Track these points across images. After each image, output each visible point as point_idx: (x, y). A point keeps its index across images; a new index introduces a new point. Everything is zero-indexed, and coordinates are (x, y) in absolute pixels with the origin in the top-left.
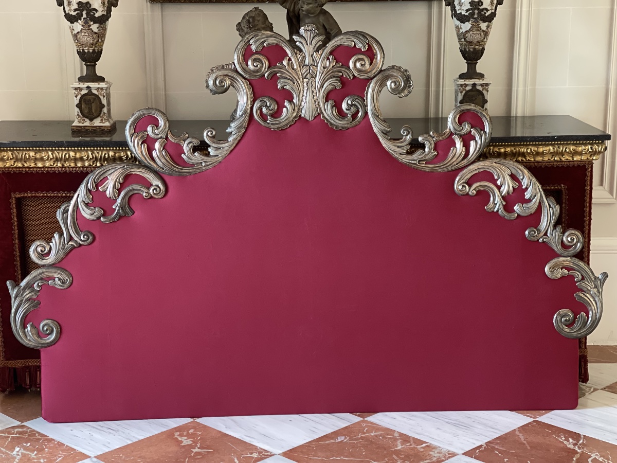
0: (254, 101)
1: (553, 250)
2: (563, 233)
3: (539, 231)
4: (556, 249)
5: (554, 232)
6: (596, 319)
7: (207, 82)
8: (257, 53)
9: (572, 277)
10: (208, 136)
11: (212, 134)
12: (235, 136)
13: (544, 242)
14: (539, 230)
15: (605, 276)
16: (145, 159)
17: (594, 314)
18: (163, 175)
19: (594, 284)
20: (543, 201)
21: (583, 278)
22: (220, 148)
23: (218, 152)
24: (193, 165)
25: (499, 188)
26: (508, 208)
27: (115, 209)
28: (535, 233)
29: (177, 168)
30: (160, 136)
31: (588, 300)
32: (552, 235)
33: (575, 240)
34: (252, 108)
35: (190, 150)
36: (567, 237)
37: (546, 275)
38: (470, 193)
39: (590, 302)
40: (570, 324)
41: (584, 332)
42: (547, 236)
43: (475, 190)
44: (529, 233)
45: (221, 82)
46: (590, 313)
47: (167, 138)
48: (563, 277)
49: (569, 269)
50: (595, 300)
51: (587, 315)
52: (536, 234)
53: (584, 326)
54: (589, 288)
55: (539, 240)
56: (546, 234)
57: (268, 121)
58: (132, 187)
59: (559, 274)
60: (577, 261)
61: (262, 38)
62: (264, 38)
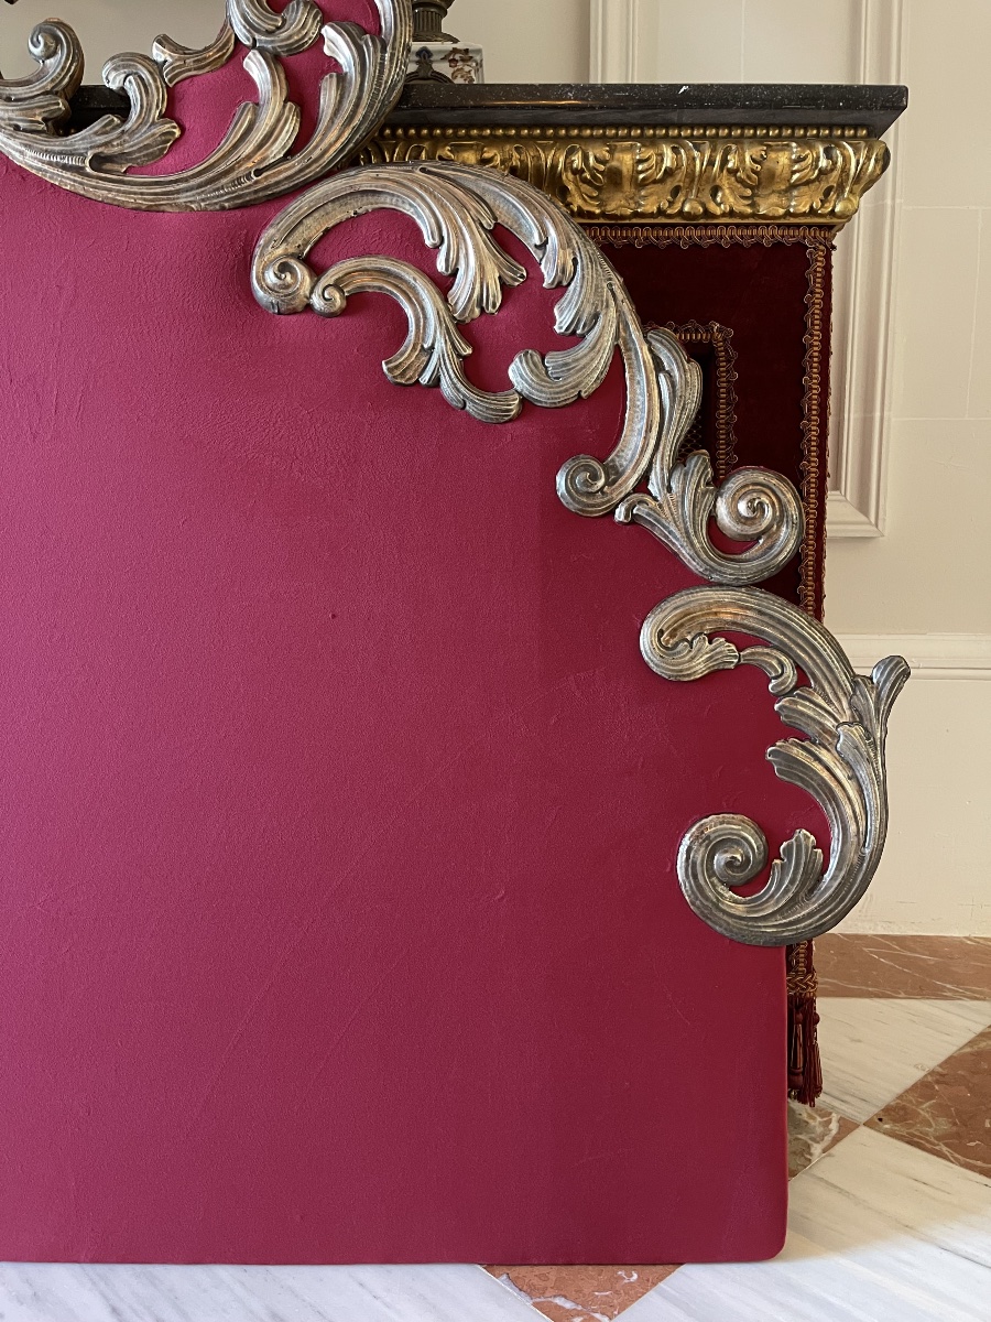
1: (674, 556)
2: (718, 482)
3: (614, 474)
4: (685, 553)
5: (677, 475)
6: (862, 859)
9: (752, 676)
13: (634, 521)
14: (614, 467)
15: (898, 670)
17: (853, 839)
19: (851, 705)
20: (628, 341)
21: (803, 680)
25: (443, 284)
26: (481, 371)
28: (595, 477)
31: (825, 775)
32: (669, 489)
33: (769, 513)
36: (735, 500)
37: (646, 664)
38: (317, 302)
39: (833, 784)
40: (750, 882)
41: (810, 915)
42: (650, 494)
43: (341, 290)
44: (571, 479)
46: (836, 832)
48: (715, 676)
49: (741, 639)
50: (853, 777)
51: (824, 843)
52: (601, 483)
53: (811, 891)
54: (830, 723)
55: (613, 513)
56: (642, 485)
59: (698, 660)
60: (776, 606)
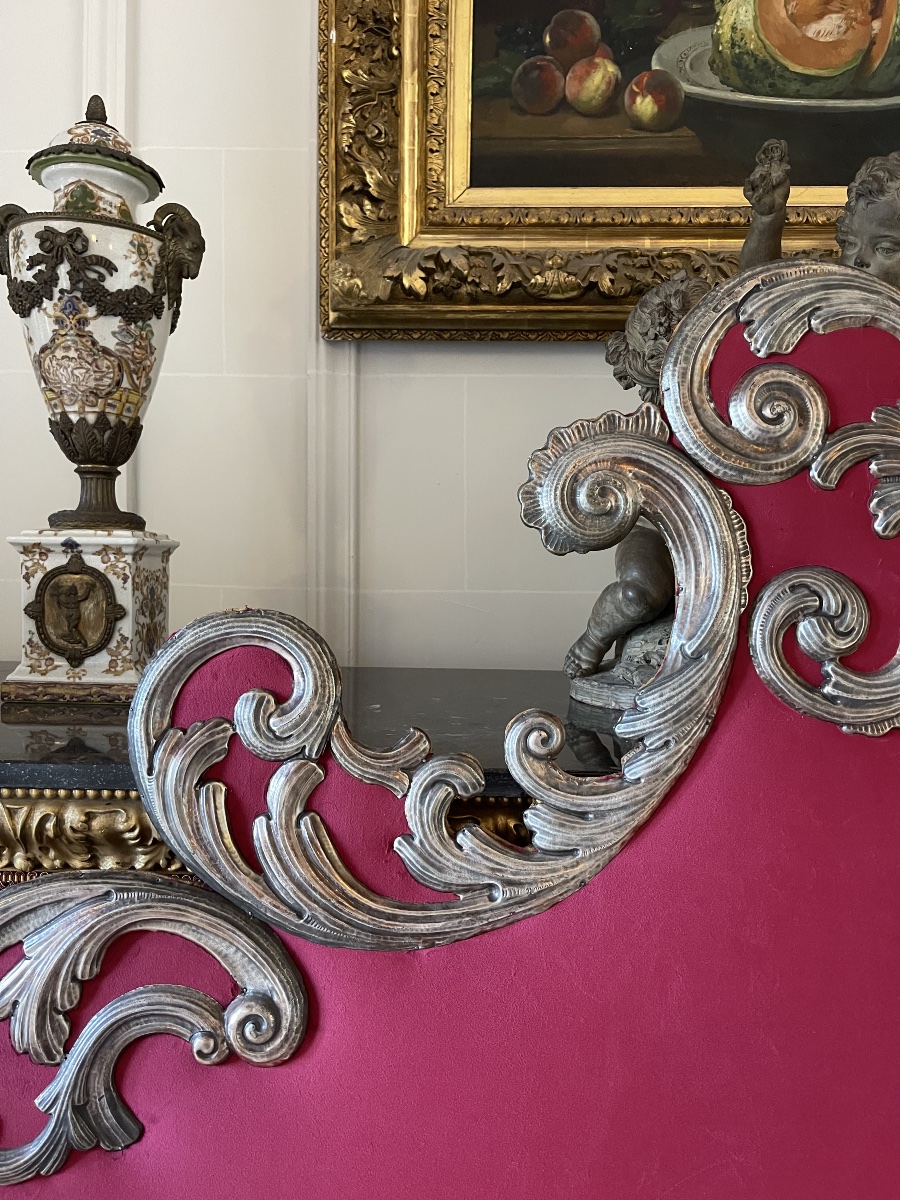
0: (755, 591)
7: (529, 495)
8: (774, 359)
10: (527, 750)
11: (545, 742)
12: (659, 757)
16: (213, 860)
18: (295, 943)
22: (583, 815)
23: (574, 836)
24: (447, 896)
27: (47, 1115)
29: (369, 911)
30: (291, 746)
34: (744, 623)
35: (436, 819)
45: (602, 491)
47: (325, 757)
57: (828, 689)
58: (135, 1002)
61: (803, 293)
62: (811, 291)
